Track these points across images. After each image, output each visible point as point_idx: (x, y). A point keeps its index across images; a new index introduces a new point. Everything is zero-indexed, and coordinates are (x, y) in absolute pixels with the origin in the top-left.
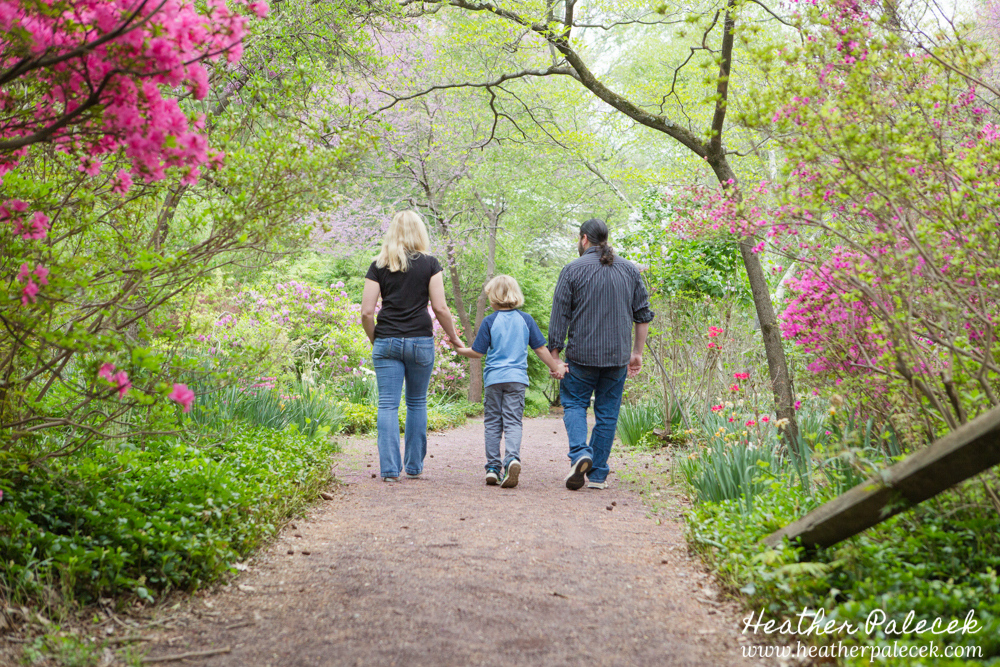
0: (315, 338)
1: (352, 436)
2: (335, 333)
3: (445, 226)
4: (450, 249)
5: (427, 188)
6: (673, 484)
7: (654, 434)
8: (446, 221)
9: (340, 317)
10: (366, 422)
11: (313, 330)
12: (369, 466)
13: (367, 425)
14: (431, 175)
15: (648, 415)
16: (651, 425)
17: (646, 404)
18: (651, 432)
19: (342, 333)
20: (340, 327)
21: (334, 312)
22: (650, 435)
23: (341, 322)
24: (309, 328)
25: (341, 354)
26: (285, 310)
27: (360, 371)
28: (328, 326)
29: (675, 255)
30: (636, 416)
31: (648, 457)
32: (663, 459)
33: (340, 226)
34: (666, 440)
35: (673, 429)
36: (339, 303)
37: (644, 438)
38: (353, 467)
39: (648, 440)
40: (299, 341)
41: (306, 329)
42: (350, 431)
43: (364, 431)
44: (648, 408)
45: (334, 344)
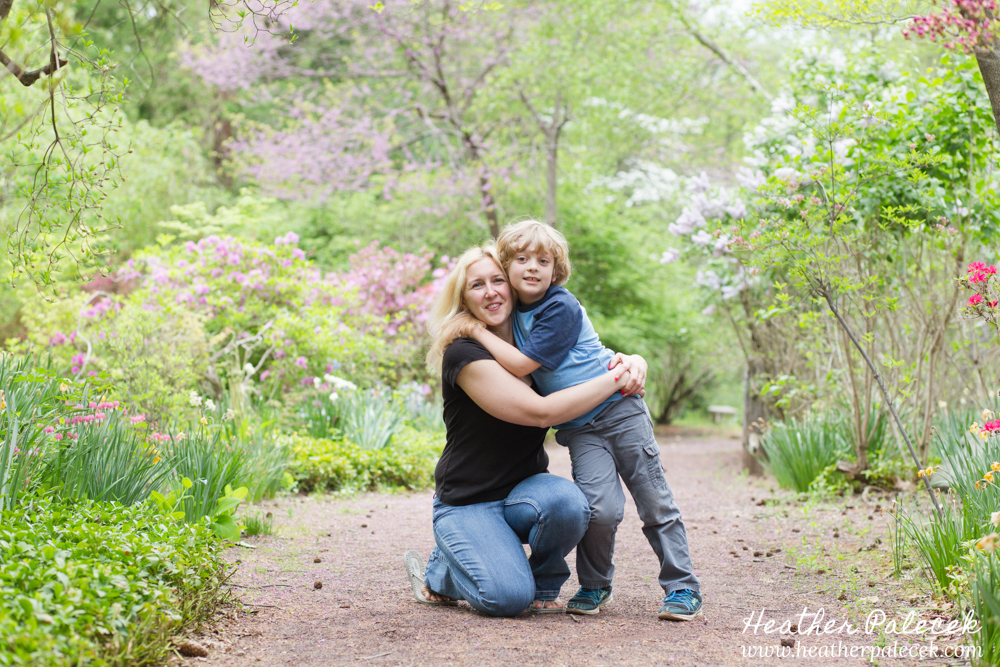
0: (253, 330)
1: (310, 498)
2: (284, 318)
3: (474, 147)
4: (484, 182)
5: (444, 90)
6: (898, 572)
7: (838, 470)
8: (476, 138)
9: (294, 293)
10: (337, 472)
11: (248, 317)
12: (317, 561)
13: (338, 475)
14: (449, 68)
15: (826, 437)
16: (832, 455)
17: (821, 418)
18: (833, 468)
19: (294, 320)
20: (291, 308)
21: (283, 284)
22: (832, 473)
23: (294, 302)
24: (241, 314)
25: (295, 354)
26: (199, 285)
27: (324, 382)
28: (274, 309)
29: (861, 155)
30: (804, 438)
31: (833, 514)
32: (864, 517)
33: (308, 153)
34: (860, 482)
35: (872, 460)
36: (291, 269)
37: (820, 480)
38: (286, 565)
39: (829, 482)
40: (222, 336)
41: (236, 315)
42: (307, 487)
43: (332, 486)
44: (825, 426)
45: (284, 339)
